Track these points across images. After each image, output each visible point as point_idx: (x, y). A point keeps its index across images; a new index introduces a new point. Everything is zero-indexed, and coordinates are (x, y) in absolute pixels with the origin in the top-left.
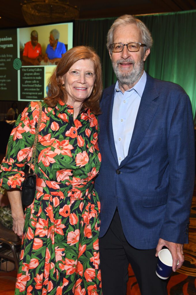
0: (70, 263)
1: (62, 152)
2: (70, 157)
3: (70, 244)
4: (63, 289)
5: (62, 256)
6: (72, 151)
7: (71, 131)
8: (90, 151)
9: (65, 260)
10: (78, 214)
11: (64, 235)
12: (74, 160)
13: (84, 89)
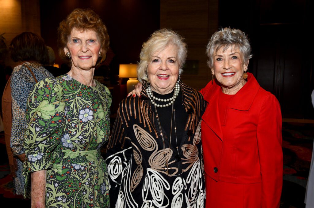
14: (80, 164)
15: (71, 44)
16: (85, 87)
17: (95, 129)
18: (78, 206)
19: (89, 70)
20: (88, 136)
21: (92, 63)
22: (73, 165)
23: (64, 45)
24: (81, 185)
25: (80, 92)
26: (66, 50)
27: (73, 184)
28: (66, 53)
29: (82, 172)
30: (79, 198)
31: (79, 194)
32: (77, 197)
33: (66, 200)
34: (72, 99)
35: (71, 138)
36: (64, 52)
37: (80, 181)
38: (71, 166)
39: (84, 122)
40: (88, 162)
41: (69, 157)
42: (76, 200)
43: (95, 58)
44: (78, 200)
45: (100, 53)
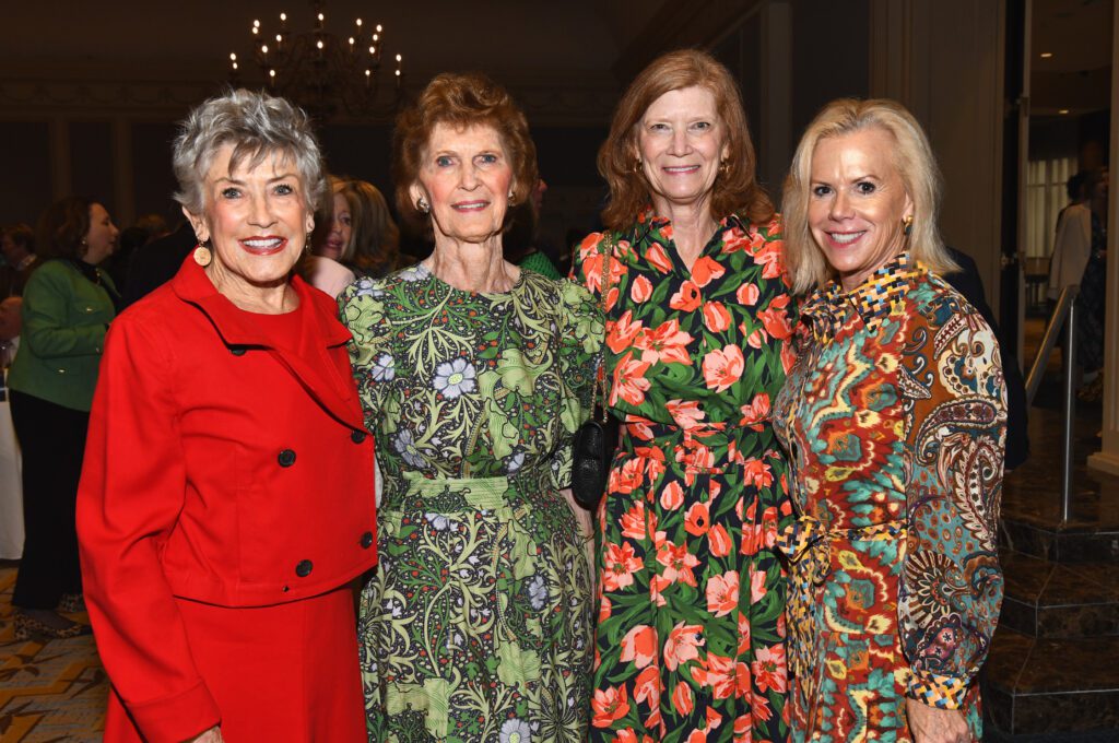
0: (720, 667)
1: (662, 355)
2: (685, 366)
3: (716, 613)
4: (708, 736)
5: (697, 647)
6: (692, 349)
7: (685, 293)
8: (751, 344)
9: (706, 659)
10: (731, 529)
11: (696, 585)
12: (698, 370)
13: (687, 169)
14: (447, 514)
15: (431, 171)
16: (464, 296)
17: (482, 419)
18: (435, 636)
19: (482, 244)
20: (457, 440)
21: (493, 221)
22: (430, 517)
23: (408, 176)
24: (446, 575)
25: (444, 313)
26: (415, 192)
27: (423, 569)
28: (415, 203)
29: (451, 539)
30: (439, 611)
31: (438, 600)
32: (433, 608)
33: (402, 610)
34: (413, 334)
35: (415, 441)
36: (409, 196)
37: (446, 563)
38: (424, 518)
39: (448, 400)
40: (471, 512)
41: (419, 493)
42: (430, 618)
43: (498, 208)
44: (437, 617)
45: (511, 195)
